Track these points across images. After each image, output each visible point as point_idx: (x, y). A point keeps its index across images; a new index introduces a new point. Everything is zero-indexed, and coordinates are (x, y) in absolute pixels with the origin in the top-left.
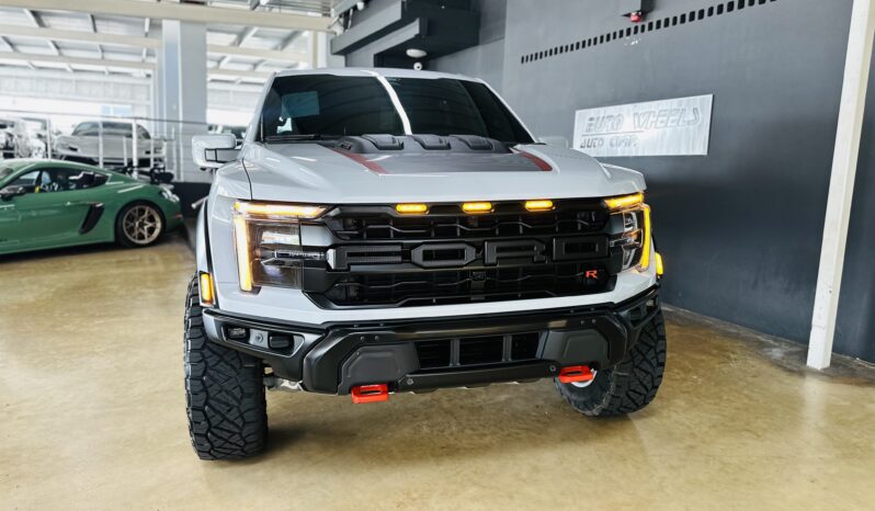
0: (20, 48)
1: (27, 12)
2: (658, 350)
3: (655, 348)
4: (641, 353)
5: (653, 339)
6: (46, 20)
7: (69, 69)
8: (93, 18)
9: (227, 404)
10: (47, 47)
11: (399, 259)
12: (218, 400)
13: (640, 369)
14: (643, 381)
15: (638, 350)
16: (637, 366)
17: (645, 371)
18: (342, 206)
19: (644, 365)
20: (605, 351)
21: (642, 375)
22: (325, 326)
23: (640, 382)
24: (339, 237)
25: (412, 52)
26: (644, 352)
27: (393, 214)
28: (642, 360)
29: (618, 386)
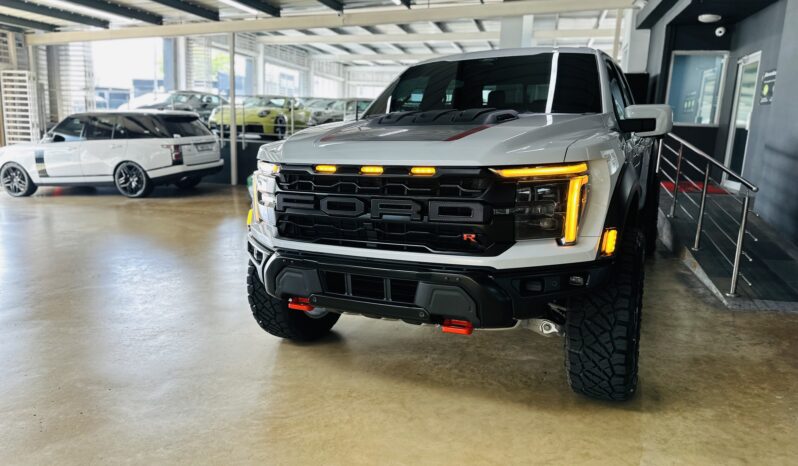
2: (615, 335)
3: (610, 332)
5: (608, 321)
8: (478, 22)
10: (452, 47)
11: (312, 206)
12: (260, 293)
13: (594, 351)
14: (599, 364)
15: (589, 330)
16: (588, 347)
17: (600, 355)
18: (283, 164)
19: (597, 347)
20: (473, 310)
21: (596, 358)
22: (275, 250)
23: (596, 365)
24: (281, 187)
25: (704, 18)
26: (597, 333)
27: (311, 172)
28: (595, 342)
29: (571, 363)
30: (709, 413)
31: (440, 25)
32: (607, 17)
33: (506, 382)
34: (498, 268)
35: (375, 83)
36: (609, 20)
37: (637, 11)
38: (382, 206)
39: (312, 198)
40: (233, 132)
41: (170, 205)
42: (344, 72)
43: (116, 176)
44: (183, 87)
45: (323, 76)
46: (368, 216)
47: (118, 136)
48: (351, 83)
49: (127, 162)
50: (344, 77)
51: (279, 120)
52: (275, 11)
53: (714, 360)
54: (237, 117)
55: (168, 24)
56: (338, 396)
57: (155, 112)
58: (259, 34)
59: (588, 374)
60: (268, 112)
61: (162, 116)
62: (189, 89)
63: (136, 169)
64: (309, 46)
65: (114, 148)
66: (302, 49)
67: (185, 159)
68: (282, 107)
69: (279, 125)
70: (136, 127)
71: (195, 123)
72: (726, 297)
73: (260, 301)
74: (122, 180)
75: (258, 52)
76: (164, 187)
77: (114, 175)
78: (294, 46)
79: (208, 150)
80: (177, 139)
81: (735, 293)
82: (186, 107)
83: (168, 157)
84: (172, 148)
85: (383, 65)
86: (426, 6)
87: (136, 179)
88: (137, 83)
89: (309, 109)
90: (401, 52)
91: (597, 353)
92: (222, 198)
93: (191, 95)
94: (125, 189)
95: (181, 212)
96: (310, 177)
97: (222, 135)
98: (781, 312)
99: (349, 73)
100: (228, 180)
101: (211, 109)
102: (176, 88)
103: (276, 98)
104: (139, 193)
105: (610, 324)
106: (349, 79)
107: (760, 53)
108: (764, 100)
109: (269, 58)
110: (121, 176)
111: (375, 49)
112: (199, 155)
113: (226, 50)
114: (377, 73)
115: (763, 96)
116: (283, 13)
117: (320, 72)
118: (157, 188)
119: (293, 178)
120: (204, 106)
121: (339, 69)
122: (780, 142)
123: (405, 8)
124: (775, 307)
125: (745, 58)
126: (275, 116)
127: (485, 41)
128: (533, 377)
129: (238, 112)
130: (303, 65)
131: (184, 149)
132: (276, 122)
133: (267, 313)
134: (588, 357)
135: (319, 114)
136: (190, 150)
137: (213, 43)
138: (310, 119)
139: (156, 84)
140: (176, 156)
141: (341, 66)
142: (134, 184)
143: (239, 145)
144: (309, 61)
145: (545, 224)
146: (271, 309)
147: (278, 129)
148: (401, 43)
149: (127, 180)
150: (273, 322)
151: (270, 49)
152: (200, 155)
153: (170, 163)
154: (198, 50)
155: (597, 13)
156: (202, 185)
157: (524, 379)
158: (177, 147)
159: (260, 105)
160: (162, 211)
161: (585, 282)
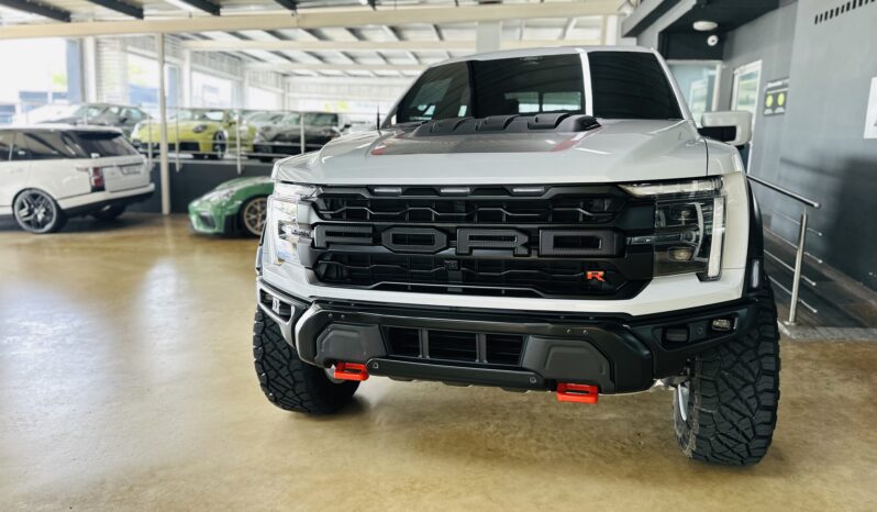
0: (361, 60)
1: (385, 27)
2: (760, 388)
3: (754, 384)
4: (732, 388)
5: (751, 371)
6: (408, 34)
7: (372, 75)
8: (437, 28)
9: (279, 362)
10: (407, 57)
11: (370, 240)
12: (272, 357)
13: (732, 409)
14: (739, 426)
15: (727, 383)
16: (725, 405)
17: (740, 413)
18: (324, 186)
19: (737, 405)
20: (605, 372)
21: (735, 417)
22: (311, 300)
23: (734, 426)
24: (321, 216)
25: (700, 26)
26: (738, 387)
27: (367, 195)
28: (734, 398)
29: (701, 426)
30: (847, 472)
31: (394, 29)
32: (576, 27)
33: (599, 451)
34: (634, 313)
35: (322, 96)
36: (578, 30)
37: (623, 18)
38: (472, 238)
39: (370, 230)
40: (164, 149)
41: (91, 242)
42: (283, 83)
43: (16, 207)
44: (92, 98)
45: (259, 87)
46: (451, 251)
47: (16, 157)
48: (291, 94)
49: (30, 189)
50: (283, 88)
51: (218, 135)
52: (214, 9)
53: (812, 403)
54: (169, 132)
55: (77, 21)
56: (397, 490)
57: (66, 127)
58: (184, 38)
59: (721, 437)
60: (205, 127)
61: (76, 132)
62: (100, 101)
63: (43, 198)
64: (241, 52)
65: (12, 172)
66: (233, 56)
67: (107, 185)
68: (221, 121)
69: (218, 141)
70: (40, 146)
71: (116, 140)
72: (786, 326)
73: (272, 367)
74: (24, 212)
75: (183, 59)
76: (79, 219)
77: (13, 206)
78: (224, 53)
79: (136, 173)
80: (95, 161)
81: (795, 321)
82: (100, 121)
83: (86, 182)
84: (91, 171)
85: (328, 76)
86: (392, 8)
87: (43, 210)
88: (25, 95)
89: (253, 124)
90: (350, 62)
91: (737, 411)
92: (155, 231)
93: (105, 109)
94: (28, 223)
95: (108, 249)
96: (364, 202)
97: (150, 155)
98: (848, 340)
99: (289, 84)
100: (160, 209)
101: (133, 125)
102: (84, 99)
103: (212, 111)
104: (48, 227)
105: (753, 374)
106: (289, 91)
107: (760, 62)
108: (769, 111)
109: (196, 66)
110: (22, 207)
111: (320, 58)
112: (124, 178)
113: (153, 59)
114: (323, 84)
115: (766, 107)
116: (223, 12)
117: (255, 82)
118: (70, 221)
119: (336, 204)
120: (123, 121)
121: (277, 80)
122: (800, 154)
123: (370, 8)
124: (841, 335)
125: (742, 68)
126: (214, 131)
127: (443, 51)
128: (627, 441)
129: (169, 126)
130: (236, 75)
131: (106, 173)
132: (215, 139)
133: (283, 382)
134: (724, 417)
135: (268, 129)
136: (113, 173)
137: (130, 48)
138: (257, 134)
139: (50, 96)
140: (96, 181)
141: (280, 77)
142: (40, 217)
143: (171, 166)
144: (242, 71)
145: (682, 255)
146: (289, 378)
147: (218, 147)
148: (349, 50)
149: (31, 212)
150: (290, 394)
151: (197, 56)
152: (126, 178)
153: (89, 189)
154: (111, 57)
155: (565, 20)
156: (127, 214)
157: (619, 445)
158: (96, 170)
159: (192, 119)
160: (82, 249)
161: (732, 325)
